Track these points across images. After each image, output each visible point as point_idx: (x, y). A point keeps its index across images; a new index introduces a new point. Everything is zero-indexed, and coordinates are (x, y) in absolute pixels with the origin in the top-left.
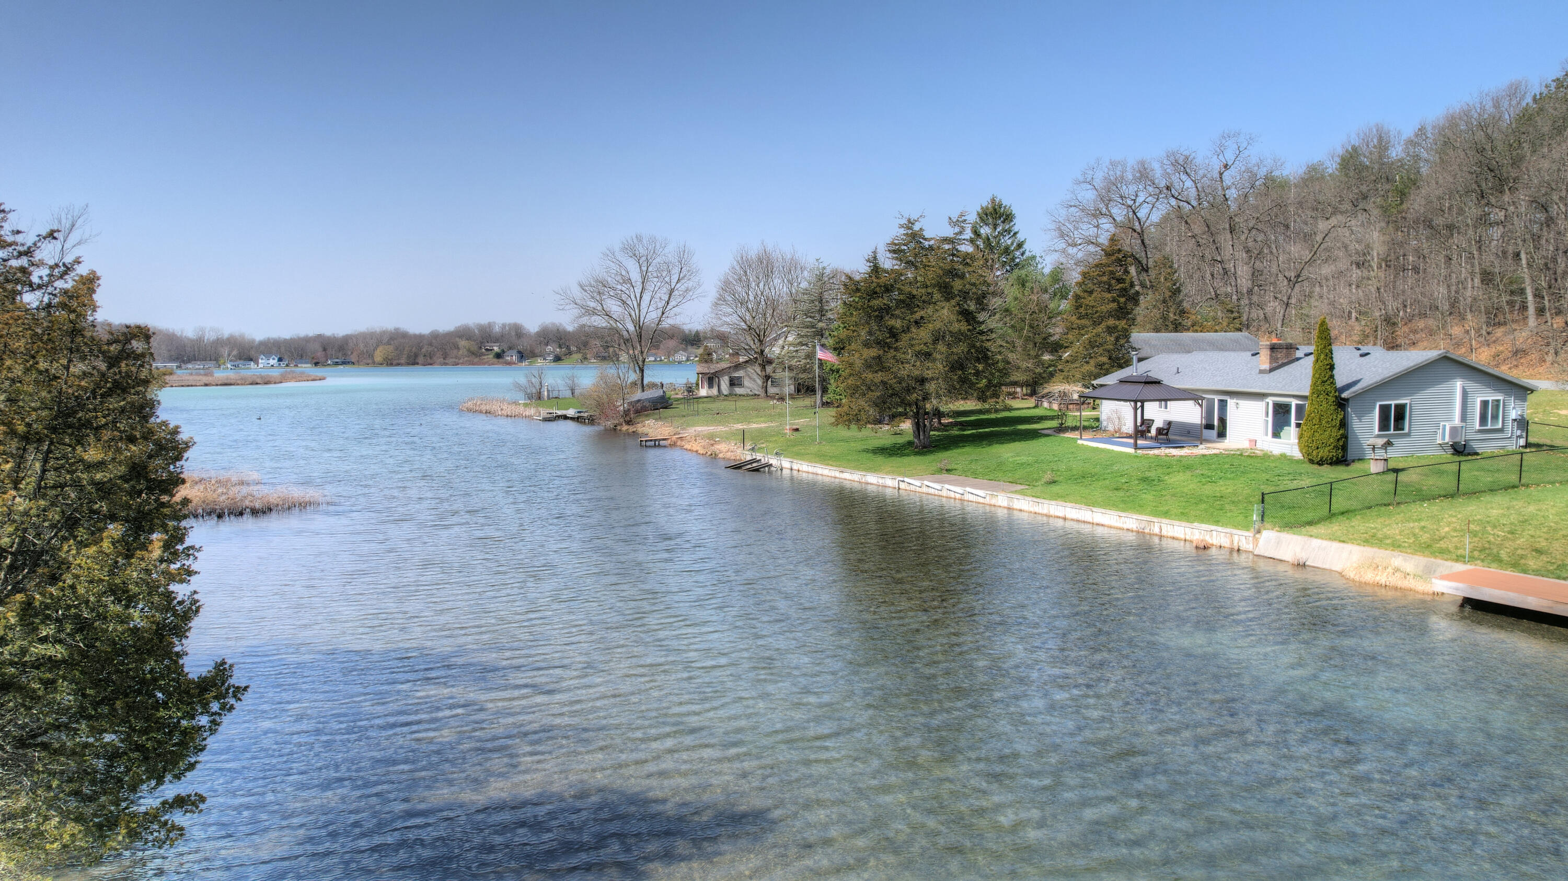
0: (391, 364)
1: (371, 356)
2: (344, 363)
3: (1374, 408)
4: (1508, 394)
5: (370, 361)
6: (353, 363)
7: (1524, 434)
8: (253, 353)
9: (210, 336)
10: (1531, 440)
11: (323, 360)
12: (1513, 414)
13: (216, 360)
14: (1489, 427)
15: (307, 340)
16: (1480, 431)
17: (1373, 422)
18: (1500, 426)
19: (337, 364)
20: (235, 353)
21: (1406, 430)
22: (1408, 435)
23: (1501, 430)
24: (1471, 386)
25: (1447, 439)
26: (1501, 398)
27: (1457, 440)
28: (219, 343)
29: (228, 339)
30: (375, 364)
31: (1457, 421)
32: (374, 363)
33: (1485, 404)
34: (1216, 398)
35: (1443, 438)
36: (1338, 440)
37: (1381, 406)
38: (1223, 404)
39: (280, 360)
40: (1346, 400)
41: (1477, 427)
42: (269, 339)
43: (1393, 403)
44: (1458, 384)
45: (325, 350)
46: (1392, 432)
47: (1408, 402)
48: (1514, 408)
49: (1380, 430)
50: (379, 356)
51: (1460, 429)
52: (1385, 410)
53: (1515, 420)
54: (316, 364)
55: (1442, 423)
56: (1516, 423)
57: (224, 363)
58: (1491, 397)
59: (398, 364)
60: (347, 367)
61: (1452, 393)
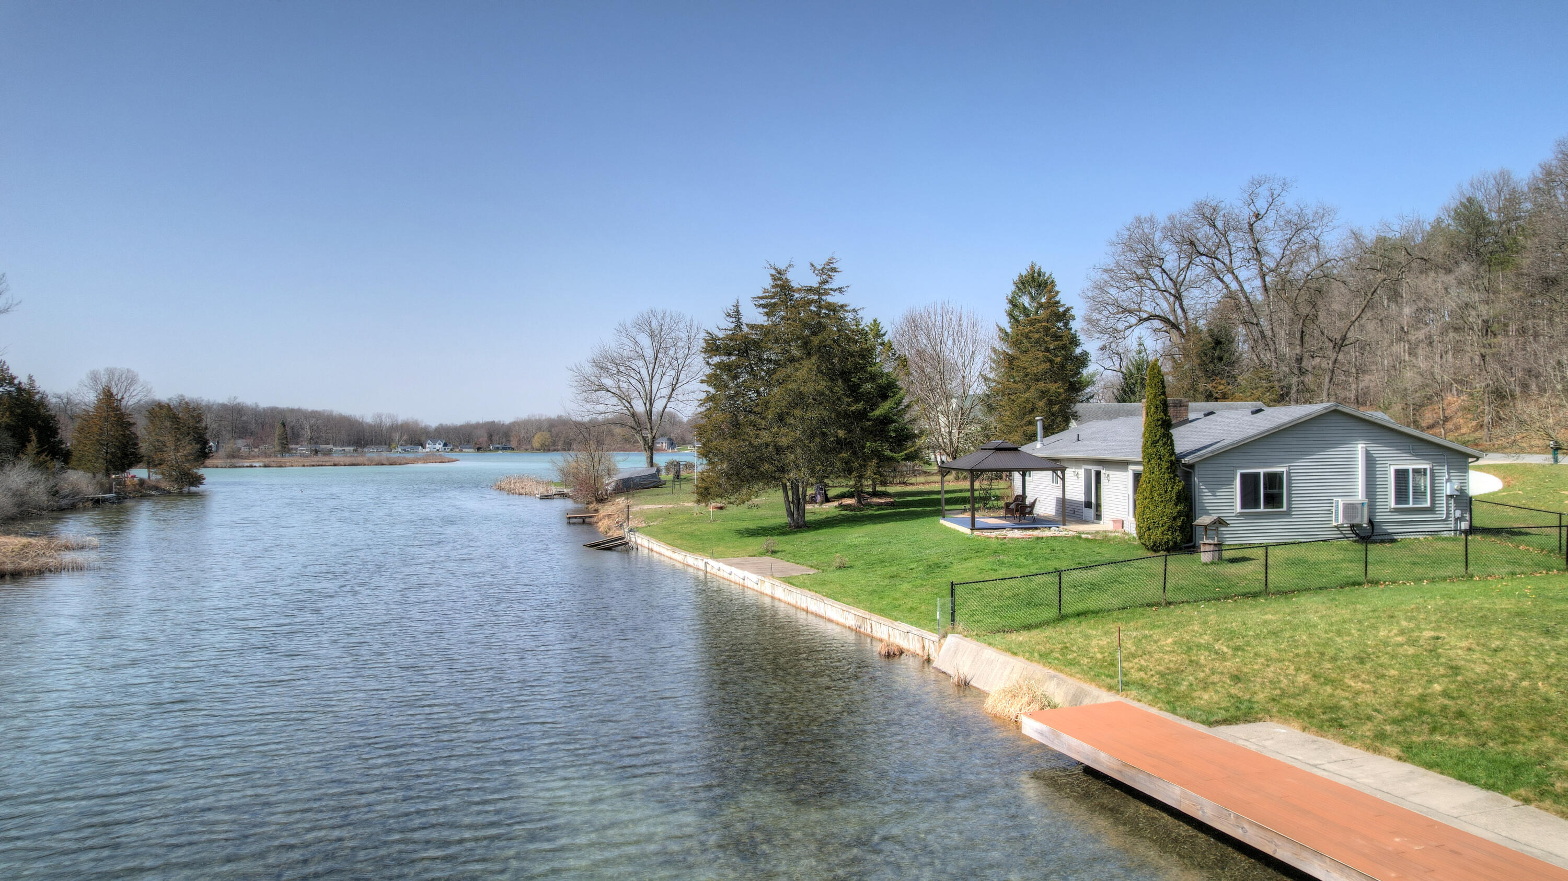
0: (549, 450)
1: (530, 441)
2: (504, 449)
3: (1234, 478)
4: (1434, 461)
5: (529, 447)
6: (513, 449)
7: (1467, 516)
8: (423, 438)
9: (387, 422)
10: (1477, 523)
11: (484, 445)
12: (1448, 489)
13: (390, 445)
14: (1411, 505)
15: (477, 426)
16: (1397, 511)
17: (1232, 497)
18: (1428, 504)
19: (498, 449)
20: (405, 437)
21: (1285, 508)
22: (1288, 514)
23: (1431, 510)
24: (1379, 451)
25: (1340, 521)
26: (1428, 467)
27: (1357, 521)
28: (394, 428)
29: (402, 425)
30: (534, 450)
31: (1360, 495)
32: (533, 448)
33: (1401, 476)
34: (1094, 469)
35: (1337, 520)
36: (1175, 519)
37: (1243, 475)
38: (1098, 474)
39: (445, 445)
40: (1192, 466)
41: (1393, 504)
42: (441, 425)
43: (1262, 471)
44: (1360, 448)
45: (490, 437)
46: (1262, 509)
47: (1284, 469)
48: (1448, 480)
49: (1243, 506)
50: (536, 441)
51: (1359, 507)
52: (1250, 482)
53: (1451, 496)
54: (479, 449)
55: (1335, 499)
56: (1452, 501)
57: (395, 448)
58: (1410, 465)
59: (555, 450)
60: (506, 452)
61: (1351, 460)
